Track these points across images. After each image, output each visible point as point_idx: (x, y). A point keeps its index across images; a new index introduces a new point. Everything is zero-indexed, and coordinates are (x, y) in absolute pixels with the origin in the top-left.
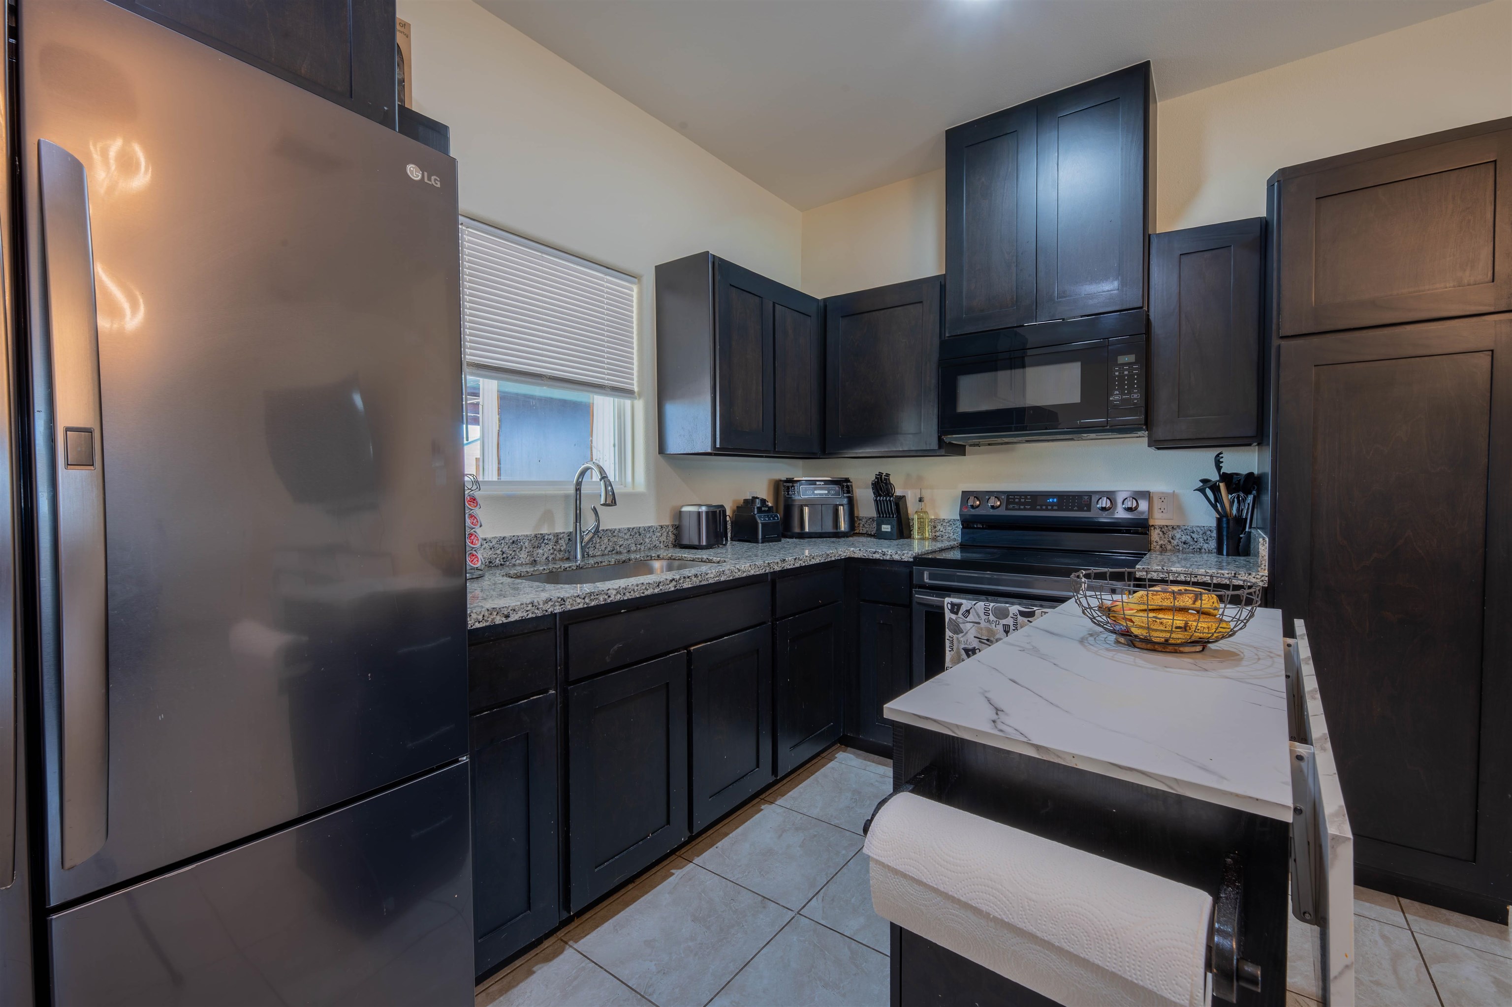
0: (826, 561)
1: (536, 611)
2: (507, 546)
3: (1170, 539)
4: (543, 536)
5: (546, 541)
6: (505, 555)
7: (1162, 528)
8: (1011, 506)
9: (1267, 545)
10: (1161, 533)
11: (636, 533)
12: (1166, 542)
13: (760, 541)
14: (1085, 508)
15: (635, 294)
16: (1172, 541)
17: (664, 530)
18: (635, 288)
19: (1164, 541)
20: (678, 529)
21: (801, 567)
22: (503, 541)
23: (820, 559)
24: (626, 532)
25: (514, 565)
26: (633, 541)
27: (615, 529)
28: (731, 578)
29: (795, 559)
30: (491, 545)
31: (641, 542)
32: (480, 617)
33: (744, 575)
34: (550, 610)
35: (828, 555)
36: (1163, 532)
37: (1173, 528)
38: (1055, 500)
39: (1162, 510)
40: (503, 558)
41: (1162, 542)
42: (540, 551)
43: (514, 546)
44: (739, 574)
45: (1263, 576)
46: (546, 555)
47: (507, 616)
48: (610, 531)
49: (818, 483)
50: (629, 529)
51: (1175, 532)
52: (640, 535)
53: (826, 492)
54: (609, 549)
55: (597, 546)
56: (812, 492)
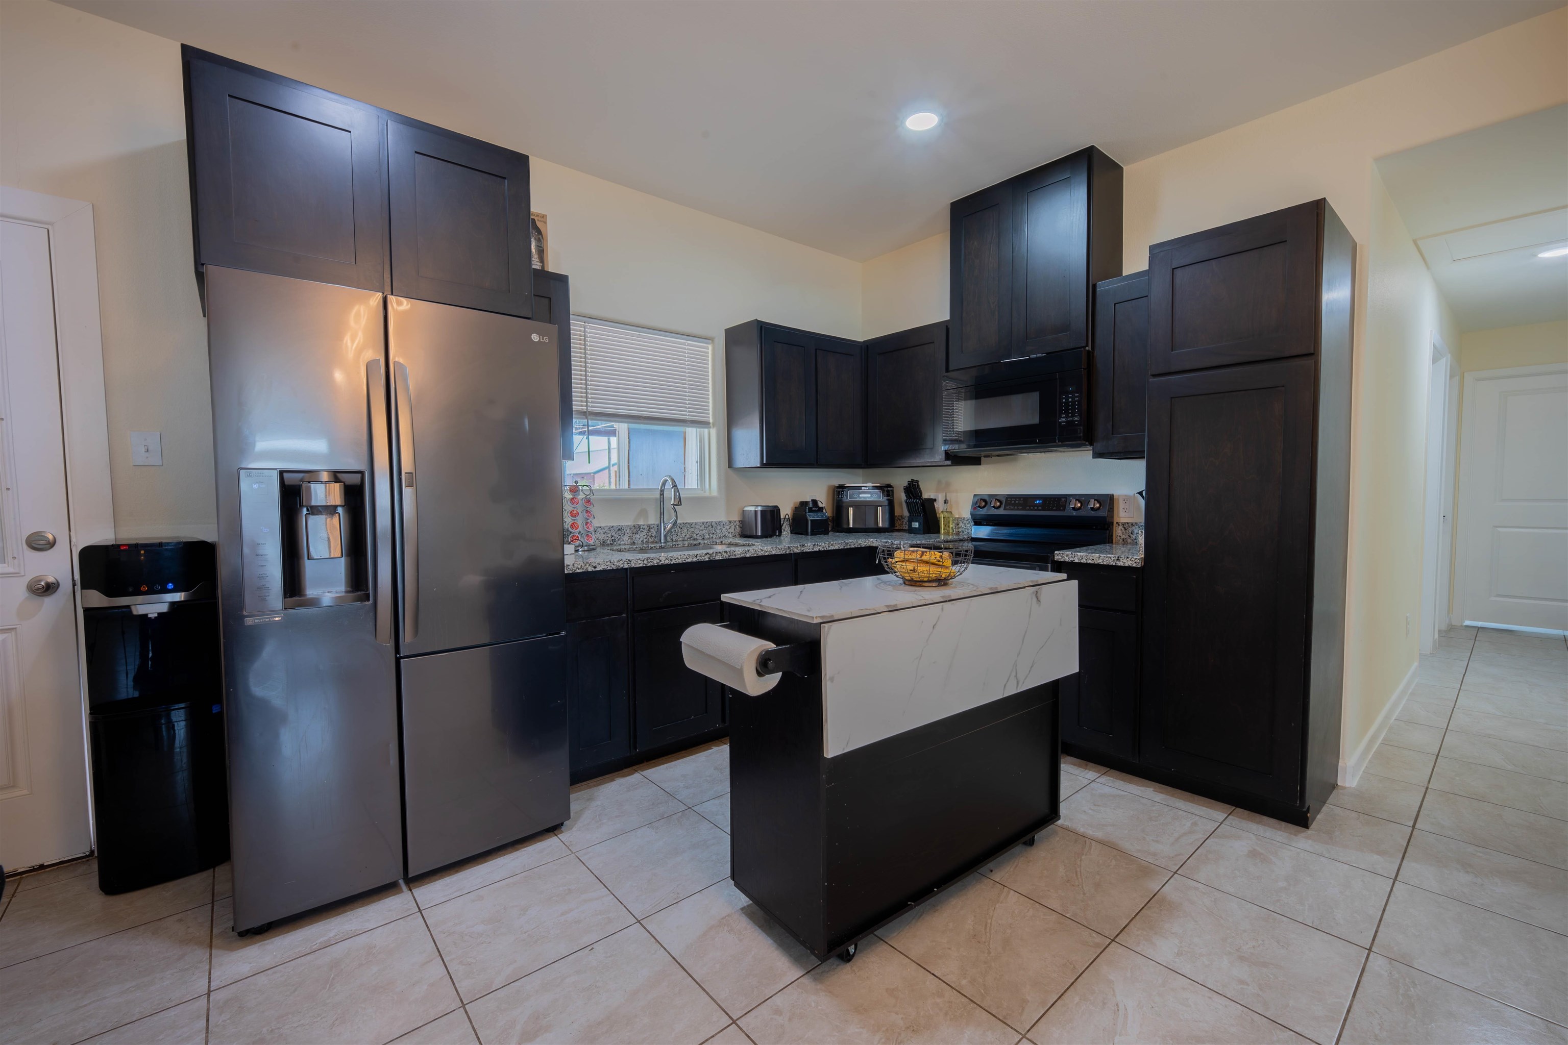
0: (846, 548)
1: (613, 566)
2: (615, 532)
3: (1130, 534)
4: (639, 526)
5: (641, 529)
6: (613, 538)
7: (1124, 525)
8: (1008, 507)
9: (1143, 535)
10: (1123, 529)
11: (709, 526)
12: (1127, 536)
13: (810, 534)
14: (1062, 509)
15: (710, 351)
16: (1131, 535)
17: (732, 524)
18: (710, 347)
19: (1125, 536)
20: (743, 523)
21: (820, 552)
22: (612, 529)
23: (839, 546)
24: (701, 525)
25: (620, 545)
26: (707, 532)
27: (693, 523)
28: (755, 555)
29: (814, 545)
30: (604, 531)
31: (713, 532)
32: (579, 567)
33: (767, 554)
34: (621, 566)
35: (847, 543)
36: (1125, 528)
37: (1132, 524)
38: (1041, 502)
39: (1125, 509)
40: (612, 540)
41: (1124, 537)
42: (637, 536)
43: (619, 532)
44: (762, 553)
45: (1136, 559)
46: (641, 539)
47: (595, 567)
48: (689, 524)
49: (863, 488)
50: (703, 523)
51: (1134, 528)
52: (712, 527)
53: (870, 495)
54: (688, 536)
55: (679, 534)
56: (859, 496)
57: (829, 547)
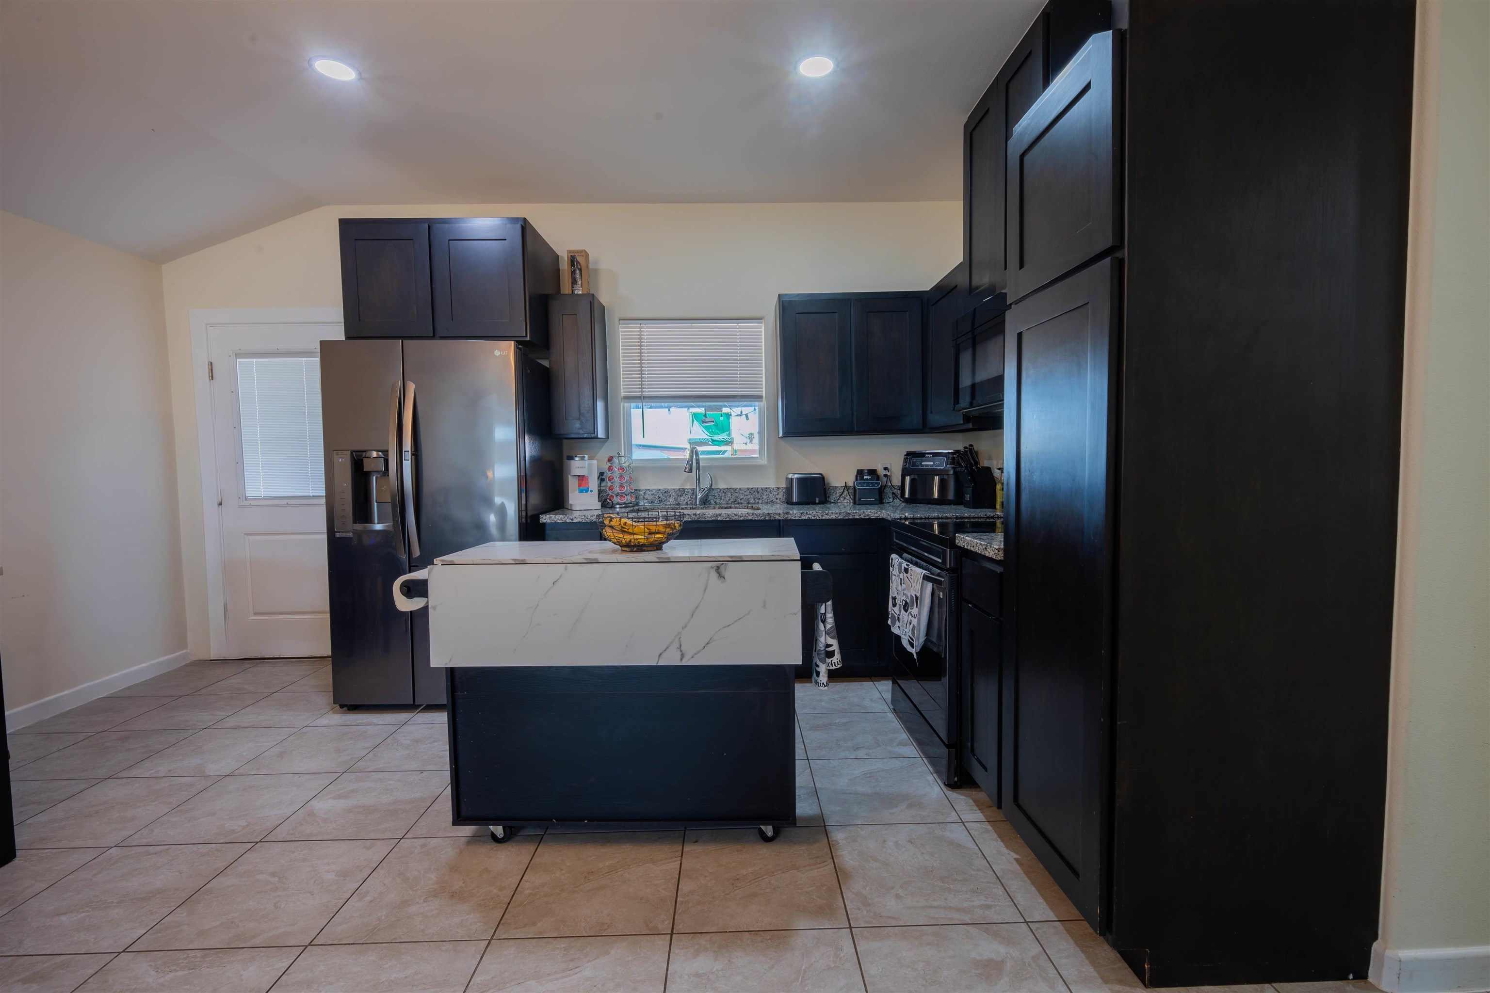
0: (846, 518)
1: (587, 520)
2: (661, 494)
4: (684, 490)
5: (686, 493)
6: (660, 499)
11: (754, 492)
15: (762, 329)
17: (781, 490)
18: (763, 325)
20: (789, 491)
21: (809, 520)
22: (659, 491)
23: (837, 516)
24: (746, 490)
25: (666, 505)
26: (752, 497)
27: (737, 488)
28: (728, 519)
29: (802, 513)
30: (652, 493)
32: (560, 518)
33: (741, 518)
34: (594, 520)
35: (849, 514)
40: (659, 500)
42: (682, 498)
43: (666, 494)
44: (736, 517)
46: (686, 501)
48: (733, 489)
49: (927, 455)
50: (748, 489)
52: (758, 493)
54: (732, 500)
55: (723, 498)
56: (921, 464)
57: (822, 516)
